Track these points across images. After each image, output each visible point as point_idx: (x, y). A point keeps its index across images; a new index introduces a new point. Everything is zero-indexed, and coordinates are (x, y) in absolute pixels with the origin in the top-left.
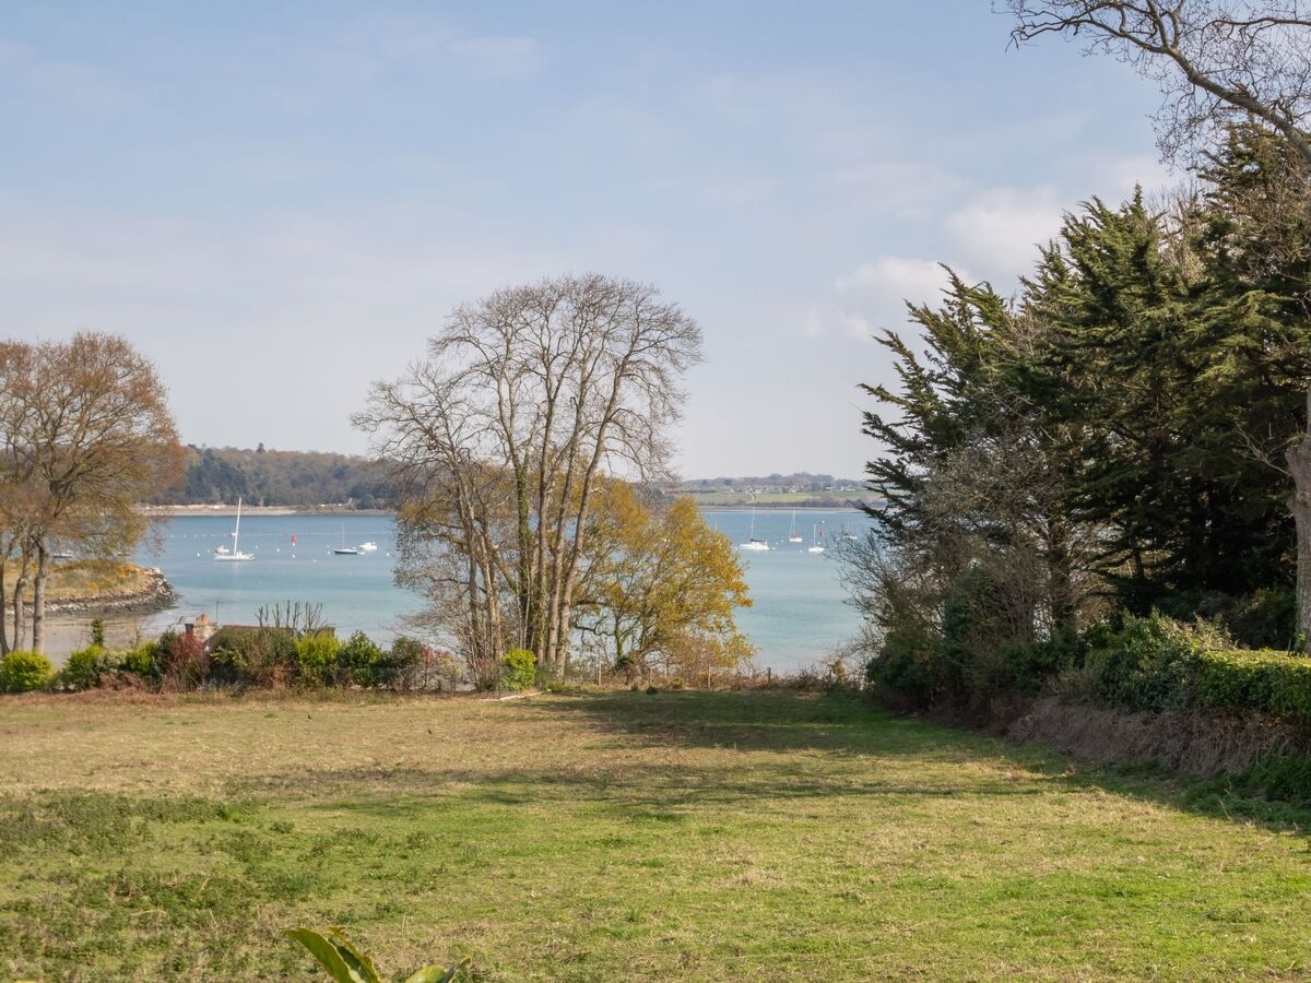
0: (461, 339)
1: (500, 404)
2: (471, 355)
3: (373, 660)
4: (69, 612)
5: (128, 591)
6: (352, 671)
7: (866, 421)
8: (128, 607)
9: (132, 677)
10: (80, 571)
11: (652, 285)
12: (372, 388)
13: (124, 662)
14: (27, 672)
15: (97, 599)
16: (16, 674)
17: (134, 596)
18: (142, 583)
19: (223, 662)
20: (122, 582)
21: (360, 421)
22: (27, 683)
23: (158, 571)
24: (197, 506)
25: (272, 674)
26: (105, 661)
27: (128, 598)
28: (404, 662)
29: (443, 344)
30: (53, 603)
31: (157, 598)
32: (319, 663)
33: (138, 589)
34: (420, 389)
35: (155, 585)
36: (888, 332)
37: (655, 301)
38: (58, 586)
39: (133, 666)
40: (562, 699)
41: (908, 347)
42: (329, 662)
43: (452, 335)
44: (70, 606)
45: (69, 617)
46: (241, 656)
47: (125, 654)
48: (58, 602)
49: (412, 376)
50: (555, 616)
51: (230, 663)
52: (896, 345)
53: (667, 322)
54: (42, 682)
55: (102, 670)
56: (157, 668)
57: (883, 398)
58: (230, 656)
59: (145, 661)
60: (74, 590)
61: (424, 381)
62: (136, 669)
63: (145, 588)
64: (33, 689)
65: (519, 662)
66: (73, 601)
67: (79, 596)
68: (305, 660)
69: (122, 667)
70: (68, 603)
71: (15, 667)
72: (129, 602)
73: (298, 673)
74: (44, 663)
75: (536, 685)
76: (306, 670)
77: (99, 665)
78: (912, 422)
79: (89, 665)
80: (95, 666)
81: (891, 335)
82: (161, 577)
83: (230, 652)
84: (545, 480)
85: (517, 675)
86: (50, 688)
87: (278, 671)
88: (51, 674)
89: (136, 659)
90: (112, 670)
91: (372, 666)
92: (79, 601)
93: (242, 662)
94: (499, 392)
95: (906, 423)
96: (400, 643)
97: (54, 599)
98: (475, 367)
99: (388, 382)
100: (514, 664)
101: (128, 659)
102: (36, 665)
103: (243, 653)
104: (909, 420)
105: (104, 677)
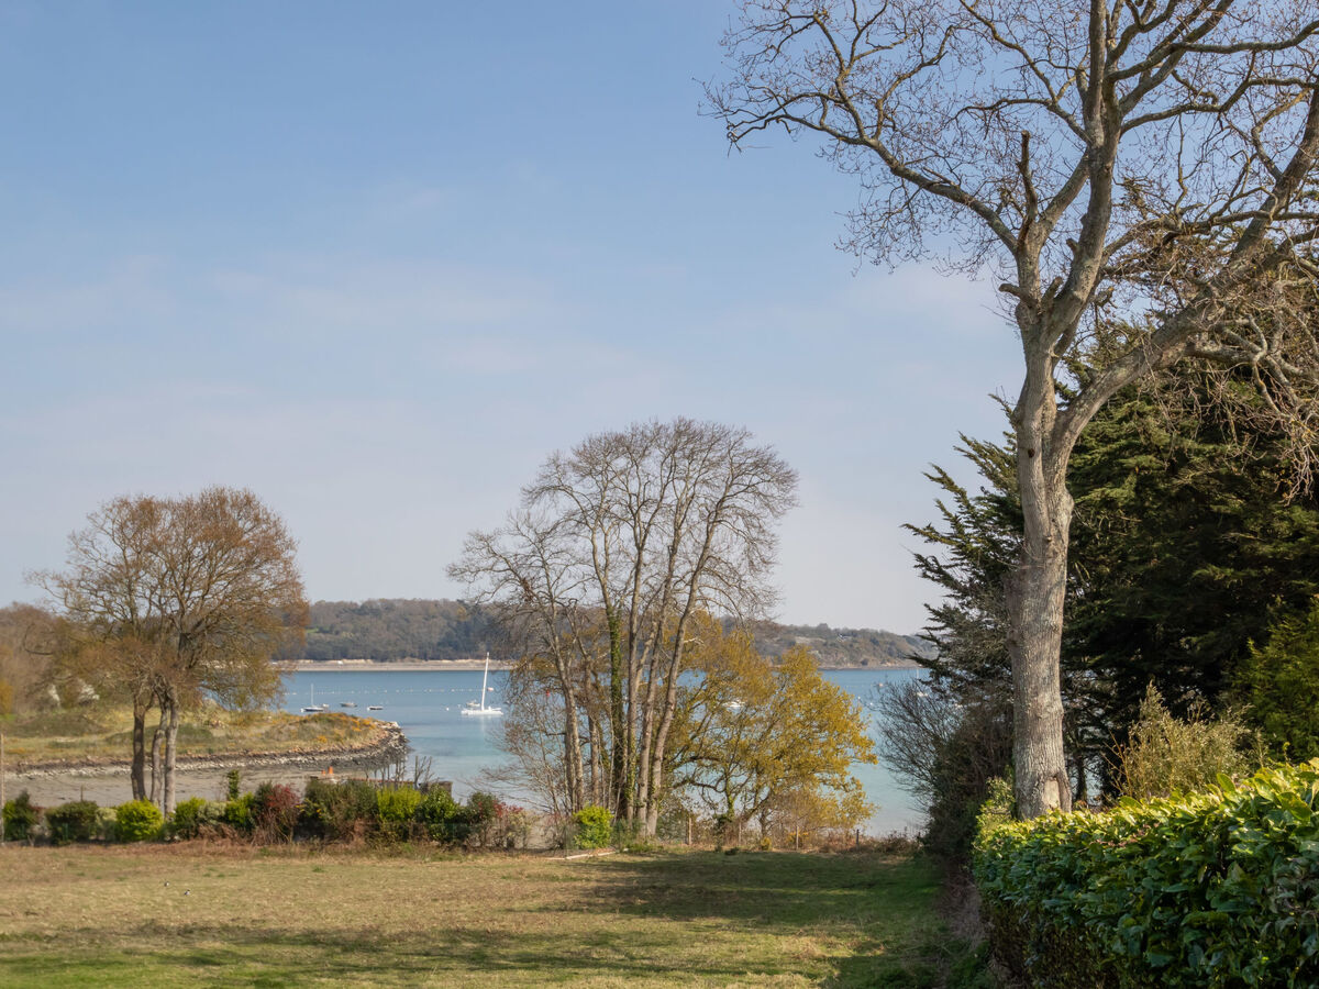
0: (556, 488)
1: (594, 553)
2: (565, 503)
3: (450, 814)
4: (297, 764)
5: (357, 745)
6: (427, 827)
7: (918, 563)
8: (355, 761)
9: (227, 829)
10: (313, 725)
11: (745, 428)
12: (467, 538)
13: (223, 813)
14: (137, 822)
15: (325, 753)
16: (127, 823)
17: (362, 749)
18: (374, 737)
19: (310, 814)
20: (351, 736)
21: (454, 572)
22: (137, 832)
23: (396, 725)
24: (464, 661)
25: (352, 828)
26: (206, 811)
27: (356, 751)
28: (477, 819)
29: (535, 494)
30: (282, 756)
31: (387, 752)
32: (398, 817)
33: (368, 743)
34: (522, 540)
35: (388, 739)
36: (938, 468)
37: (749, 444)
38: (290, 737)
39: (230, 818)
40: (638, 859)
41: (959, 484)
42: (407, 816)
43: (546, 483)
44: (299, 759)
45: (297, 770)
46: (325, 809)
47: (225, 805)
48: (287, 755)
49: (512, 527)
50: (645, 774)
51: (316, 816)
52: (946, 482)
53: (762, 464)
54: (152, 832)
55: (202, 821)
56: (252, 820)
57: (931, 539)
58: (316, 809)
59: (242, 812)
60: (303, 743)
61: (524, 529)
62: (233, 821)
63: (375, 742)
64: (143, 839)
65: (592, 819)
66: (302, 754)
67: (308, 749)
68: (385, 814)
69: (220, 819)
70: (296, 756)
71: (127, 817)
72: (356, 756)
73: (377, 828)
74: (154, 813)
75: (613, 844)
76: (385, 824)
77: (200, 815)
78: (962, 564)
79: (191, 815)
80: (196, 817)
81: (941, 471)
82: (398, 731)
83: (316, 805)
84: (635, 631)
85: (589, 833)
86: (159, 838)
87: (359, 825)
88: (159, 824)
89: (233, 811)
90: (211, 821)
91: (448, 821)
92: (308, 753)
93: (326, 816)
94: (592, 542)
95: (957, 565)
96: (476, 797)
97: (284, 752)
98: (570, 516)
99: (486, 532)
100: (586, 821)
101: (227, 810)
102: (146, 815)
103: (329, 808)
104: (959, 562)
105: (202, 828)
